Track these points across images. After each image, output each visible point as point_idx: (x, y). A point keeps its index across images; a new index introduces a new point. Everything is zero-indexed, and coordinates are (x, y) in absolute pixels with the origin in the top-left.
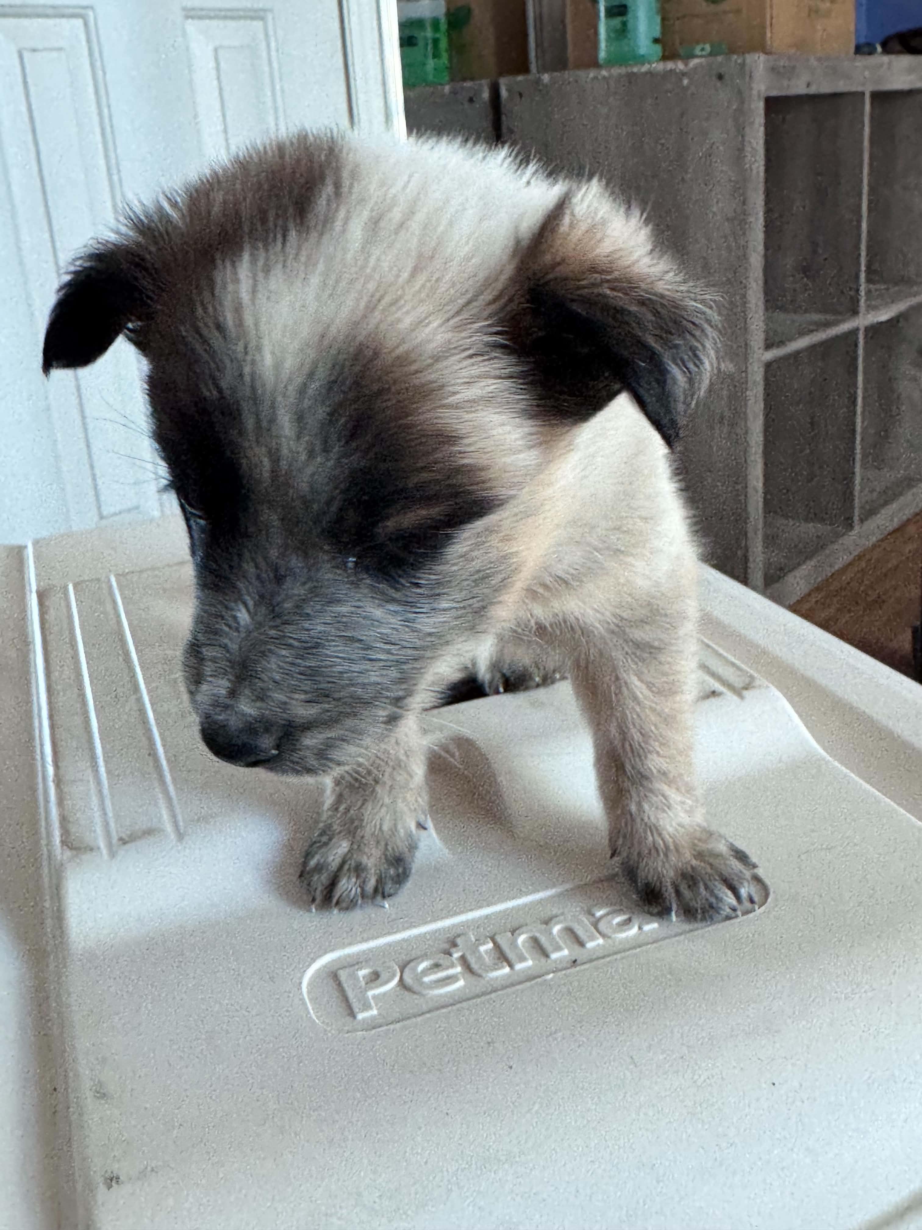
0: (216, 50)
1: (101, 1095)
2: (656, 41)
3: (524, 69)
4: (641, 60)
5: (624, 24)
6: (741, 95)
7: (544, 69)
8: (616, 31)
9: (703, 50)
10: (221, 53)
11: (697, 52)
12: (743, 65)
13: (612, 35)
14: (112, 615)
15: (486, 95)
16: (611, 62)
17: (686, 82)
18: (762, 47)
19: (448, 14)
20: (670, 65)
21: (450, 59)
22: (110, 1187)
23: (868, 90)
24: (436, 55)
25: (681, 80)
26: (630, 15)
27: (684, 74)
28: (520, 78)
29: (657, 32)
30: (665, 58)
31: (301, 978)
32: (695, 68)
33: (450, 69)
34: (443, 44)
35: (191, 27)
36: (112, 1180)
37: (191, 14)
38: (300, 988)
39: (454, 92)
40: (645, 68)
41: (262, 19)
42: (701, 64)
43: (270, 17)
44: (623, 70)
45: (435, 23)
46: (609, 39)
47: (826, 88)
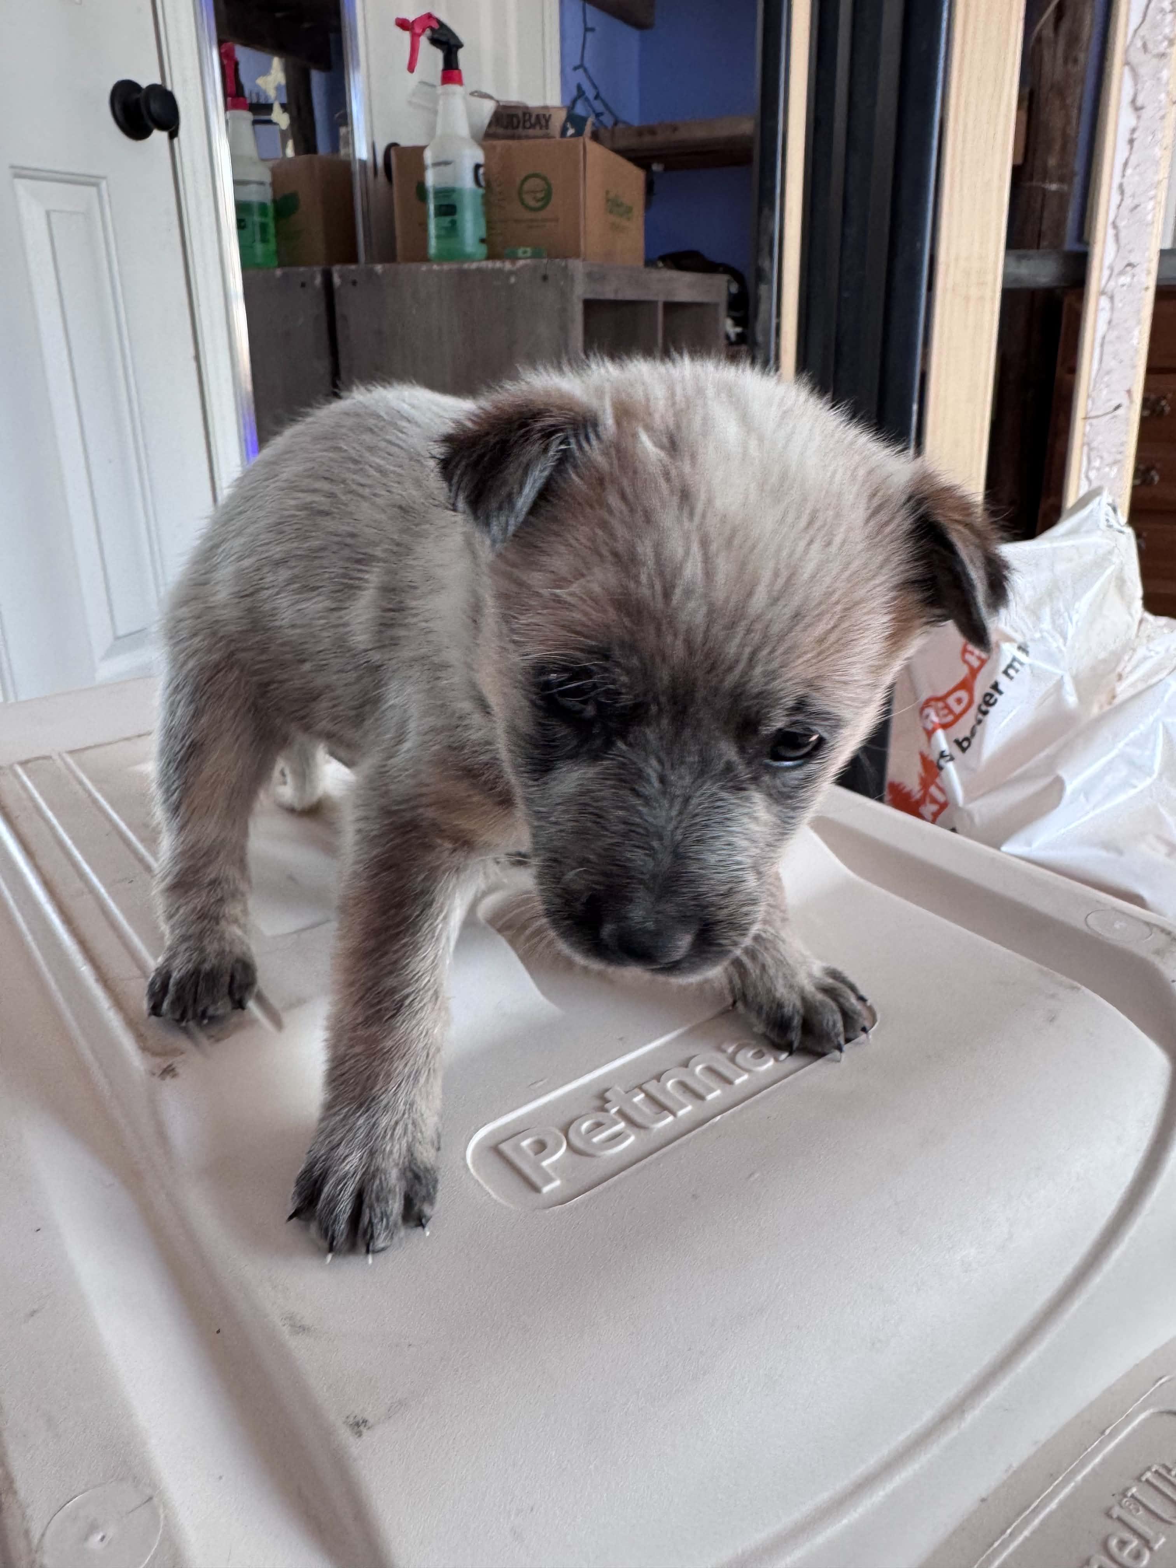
0: (48, 214)
1: (300, 1329)
2: (482, 241)
3: (353, 258)
4: (469, 258)
5: (453, 223)
6: (564, 295)
7: (372, 259)
8: (446, 228)
9: (525, 252)
10: (54, 217)
11: (520, 252)
12: (566, 267)
13: (443, 232)
14: (81, 792)
15: (318, 280)
16: (442, 258)
17: (513, 280)
18: (577, 255)
19: (274, 201)
20: (498, 264)
21: (278, 244)
22: (360, 1434)
23: (661, 299)
24: (264, 240)
25: (508, 278)
26: (456, 217)
27: (511, 273)
28: (353, 267)
29: (483, 233)
30: (491, 256)
31: (464, 1158)
32: (520, 270)
33: (278, 252)
34: (272, 229)
35: (21, 185)
36: (358, 1426)
37: (20, 173)
38: (468, 1169)
39: (285, 276)
40: (474, 266)
41: (96, 185)
42: (526, 265)
43: (103, 185)
44: (455, 266)
45: (263, 207)
46: (438, 237)
47: (629, 294)
